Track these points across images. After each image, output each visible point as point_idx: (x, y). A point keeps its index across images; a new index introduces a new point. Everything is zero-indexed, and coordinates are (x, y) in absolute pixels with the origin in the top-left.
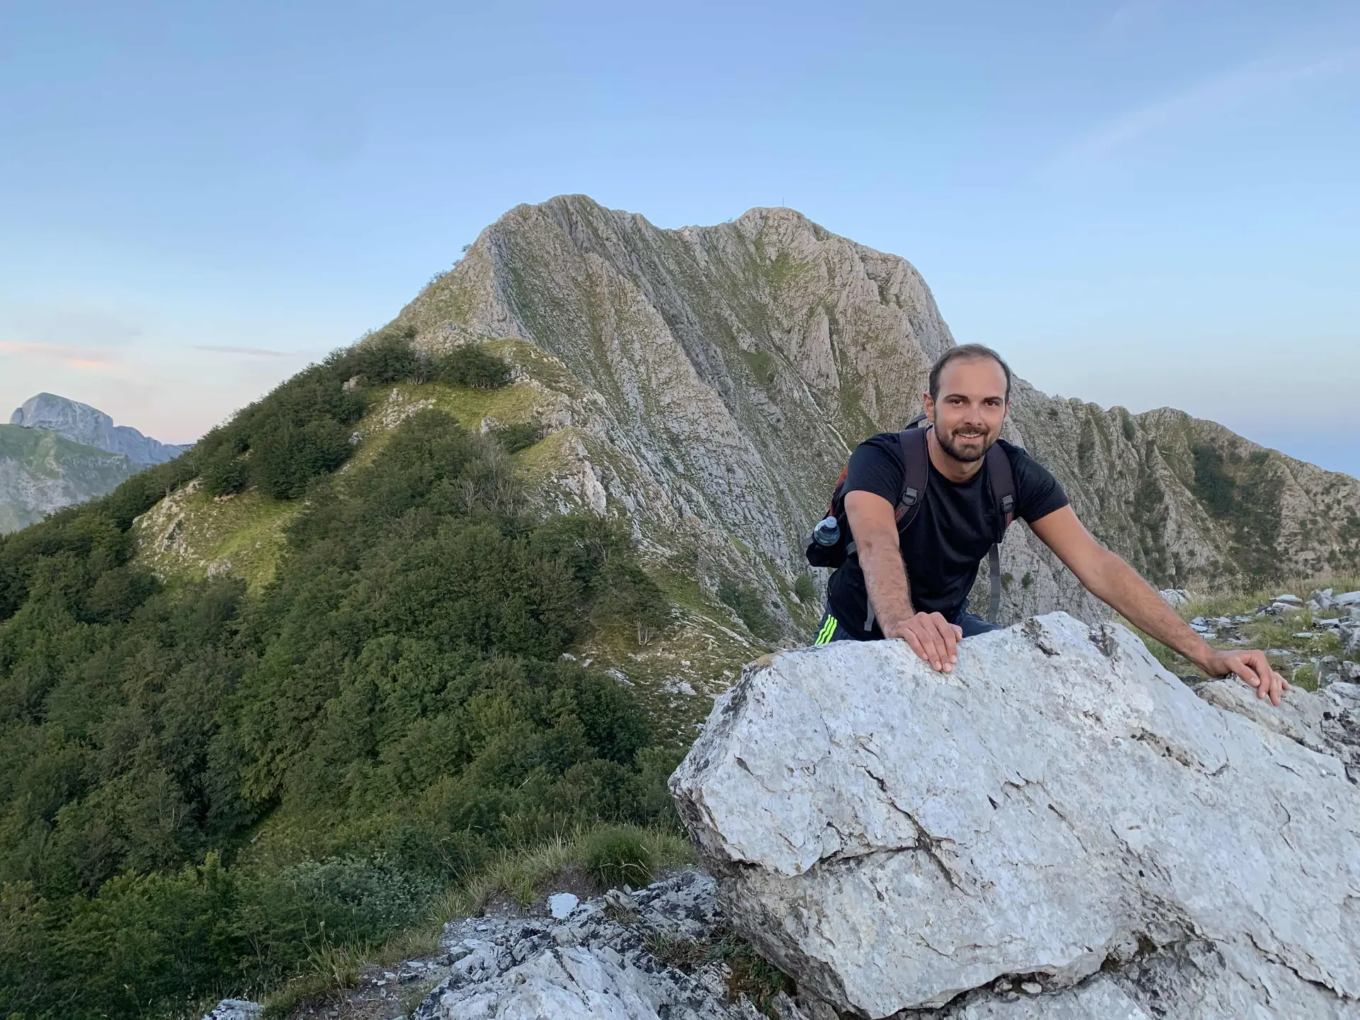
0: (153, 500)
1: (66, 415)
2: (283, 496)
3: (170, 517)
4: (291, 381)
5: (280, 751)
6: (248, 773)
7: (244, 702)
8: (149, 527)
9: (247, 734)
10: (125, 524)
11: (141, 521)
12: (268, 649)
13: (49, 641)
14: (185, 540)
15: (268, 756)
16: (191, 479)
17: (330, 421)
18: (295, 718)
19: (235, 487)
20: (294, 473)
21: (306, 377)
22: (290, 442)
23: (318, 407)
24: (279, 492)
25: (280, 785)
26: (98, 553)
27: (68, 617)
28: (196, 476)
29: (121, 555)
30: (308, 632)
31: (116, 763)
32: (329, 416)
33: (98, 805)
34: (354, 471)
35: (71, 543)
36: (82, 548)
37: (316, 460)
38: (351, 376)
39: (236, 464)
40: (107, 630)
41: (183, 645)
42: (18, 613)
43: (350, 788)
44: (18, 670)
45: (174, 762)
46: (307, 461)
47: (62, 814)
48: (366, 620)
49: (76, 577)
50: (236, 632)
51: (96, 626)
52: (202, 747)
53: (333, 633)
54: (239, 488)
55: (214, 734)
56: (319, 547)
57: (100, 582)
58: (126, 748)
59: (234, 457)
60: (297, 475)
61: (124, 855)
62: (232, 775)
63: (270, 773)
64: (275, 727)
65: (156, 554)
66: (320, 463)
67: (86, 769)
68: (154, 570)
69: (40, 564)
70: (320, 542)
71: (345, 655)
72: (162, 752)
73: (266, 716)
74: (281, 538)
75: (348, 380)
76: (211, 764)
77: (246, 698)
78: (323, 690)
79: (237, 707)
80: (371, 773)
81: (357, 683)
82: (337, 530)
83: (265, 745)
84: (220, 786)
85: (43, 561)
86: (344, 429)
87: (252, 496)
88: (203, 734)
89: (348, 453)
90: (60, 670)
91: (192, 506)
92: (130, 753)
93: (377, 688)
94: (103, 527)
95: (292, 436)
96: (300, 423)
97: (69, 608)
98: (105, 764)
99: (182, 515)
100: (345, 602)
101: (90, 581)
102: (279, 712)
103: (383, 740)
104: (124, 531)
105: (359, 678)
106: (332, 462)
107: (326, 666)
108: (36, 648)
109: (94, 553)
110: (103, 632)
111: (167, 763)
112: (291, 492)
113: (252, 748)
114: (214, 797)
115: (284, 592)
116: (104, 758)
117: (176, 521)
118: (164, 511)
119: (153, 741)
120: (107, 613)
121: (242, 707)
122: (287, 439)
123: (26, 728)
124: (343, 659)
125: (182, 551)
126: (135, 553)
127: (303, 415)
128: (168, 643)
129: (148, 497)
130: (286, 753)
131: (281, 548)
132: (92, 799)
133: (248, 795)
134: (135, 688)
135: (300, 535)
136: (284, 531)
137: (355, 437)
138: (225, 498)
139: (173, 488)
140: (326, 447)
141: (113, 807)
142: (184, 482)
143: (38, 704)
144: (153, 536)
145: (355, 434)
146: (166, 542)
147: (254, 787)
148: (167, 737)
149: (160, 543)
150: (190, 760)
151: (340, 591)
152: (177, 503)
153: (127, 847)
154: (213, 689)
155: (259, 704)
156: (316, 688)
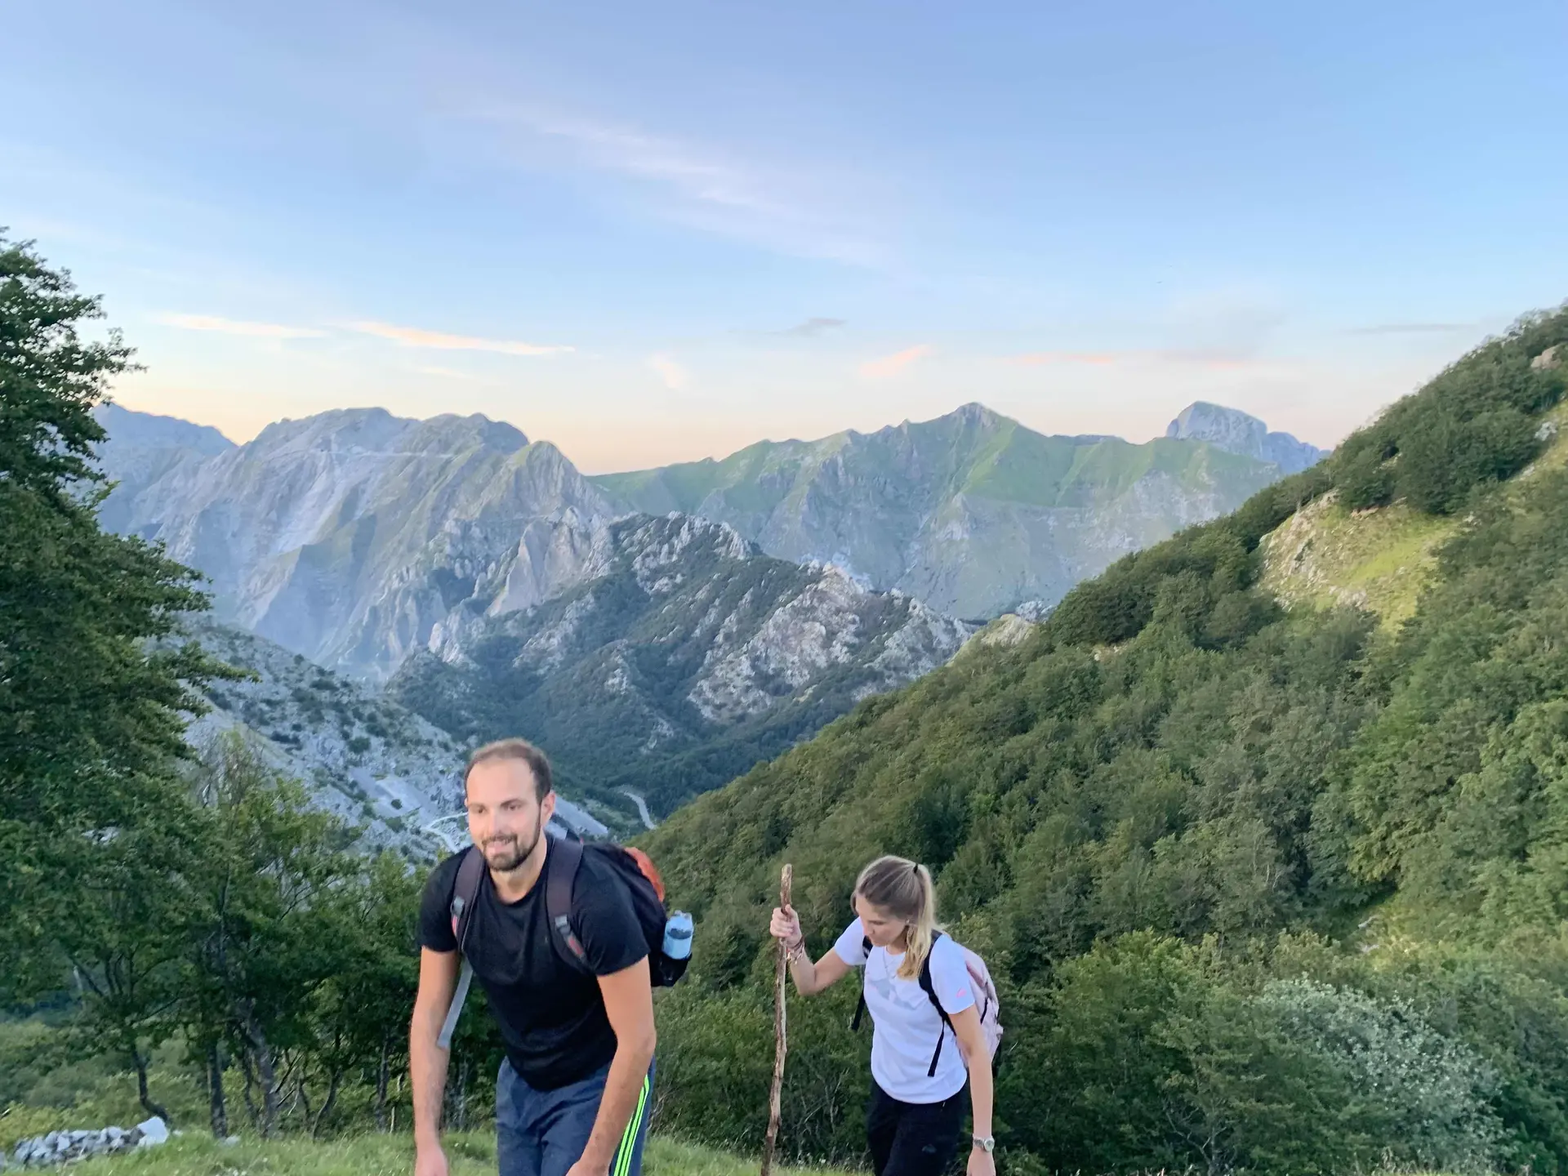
0: (1281, 515)
1: (1219, 424)
2: (1438, 510)
3: (1299, 535)
4: (1459, 363)
5: (1398, 826)
6: (1358, 844)
7: (1357, 758)
8: (1276, 546)
9: (1357, 800)
10: (1251, 544)
11: (1268, 540)
12: (1393, 700)
13: (1167, 664)
14: (1316, 561)
15: (1382, 829)
16: (1326, 491)
17: (1509, 411)
18: (1419, 790)
19: (1377, 499)
20: (1455, 480)
21: (1480, 356)
22: (1449, 442)
23: (1492, 393)
24: (1431, 505)
25: (1397, 868)
26: (1221, 573)
27: (1186, 640)
28: (1332, 487)
29: (1245, 578)
30: (1443, 684)
31: (1215, 804)
32: (1507, 404)
33: (1194, 845)
34: (1536, 476)
35: (1194, 562)
36: (1206, 568)
37: (1485, 463)
38: (1546, 347)
39: (1380, 472)
40: (1222, 658)
41: (1296, 684)
42: (1141, 633)
43: (1484, 893)
44: (1137, 689)
45: (1275, 815)
46: (1472, 465)
47: (1160, 846)
48: (1529, 677)
49: (1197, 599)
50: (1358, 675)
51: (1212, 653)
52: (1306, 803)
53: (1478, 689)
54: (1383, 500)
55: (1322, 791)
56: (1475, 576)
57: (1220, 606)
58: (1225, 789)
59: (1378, 463)
60: (1459, 482)
61: (1214, 904)
62: (1338, 842)
63: (1384, 851)
64: (1393, 795)
65: (1281, 577)
66: (1491, 466)
67: (1187, 804)
68: (1275, 595)
69: (1164, 583)
70: (1477, 570)
71: (1493, 719)
72: (1262, 800)
73: (1382, 781)
74: (1431, 563)
75: (1540, 353)
76: (1315, 825)
77: (1361, 755)
78: (1456, 759)
79: (1349, 763)
80: (1513, 881)
81: (1505, 759)
82: (1502, 554)
83: (1380, 815)
84: (1323, 853)
85: (1168, 581)
86: (1528, 420)
87: (1397, 511)
88: (1310, 789)
89: (1533, 452)
90: (1175, 696)
91: (1325, 523)
92: (1229, 796)
93: (1535, 770)
94: (1228, 546)
95: (1452, 433)
96: (1466, 416)
97: (1188, 632)
98: (1206, 803)
99: (1313, 533)
100: (1499, 650)
101: (1210, 605)
102: (1399, 779)
103: (1537, 840)
104: (1249, 551)
105: (1510, 751)
106: (1506, 467)
107: (1463, 731)
108: (1154, 670)
109: (1216, 574)
110: (1217, 659)
111: (1267, 814)
112: (1447, 505)
113: (1362, 817)
114: (1316, 864)
115: (1422, 631)
116: (1204, 795)
117: (1306, 540)
118: (1293, 528)
119: (1252, 788)
120: (1225, 640)
121: (1355, 765)
122: (1446, 435)
123: (1137, 751)
124: (1489, 724)
125: (1311, 574)
126: (1260, 575)
127: (1470, 406)
128: (1280, 679)
129: (1276, 513)
130: (1406, 830)
131: (1429, 575)
132: (1188, 837)
133: (1356, 871)
134: (1240, 725)
135: (1453, 559)
136: (1433, 553)
137: (1545, 429)
138: (1364, 513)
139: (1304, 503)
140: (1499, 446)
141: (1209, 850)
142: (1317, 494)
143: (1151, 728)
144: (1280, 557)
145: (1545, 425)
146: (1294, 564)
147: (1364, 863)
148: (1268, 785)
149: (1288, 564)
150: (1292, 815)
151: (1492, 635)
152: (1308, 519)
153: (1217, 897)
154: (1322, 738)
155: (1374, 765)
156: (1448, 756)
